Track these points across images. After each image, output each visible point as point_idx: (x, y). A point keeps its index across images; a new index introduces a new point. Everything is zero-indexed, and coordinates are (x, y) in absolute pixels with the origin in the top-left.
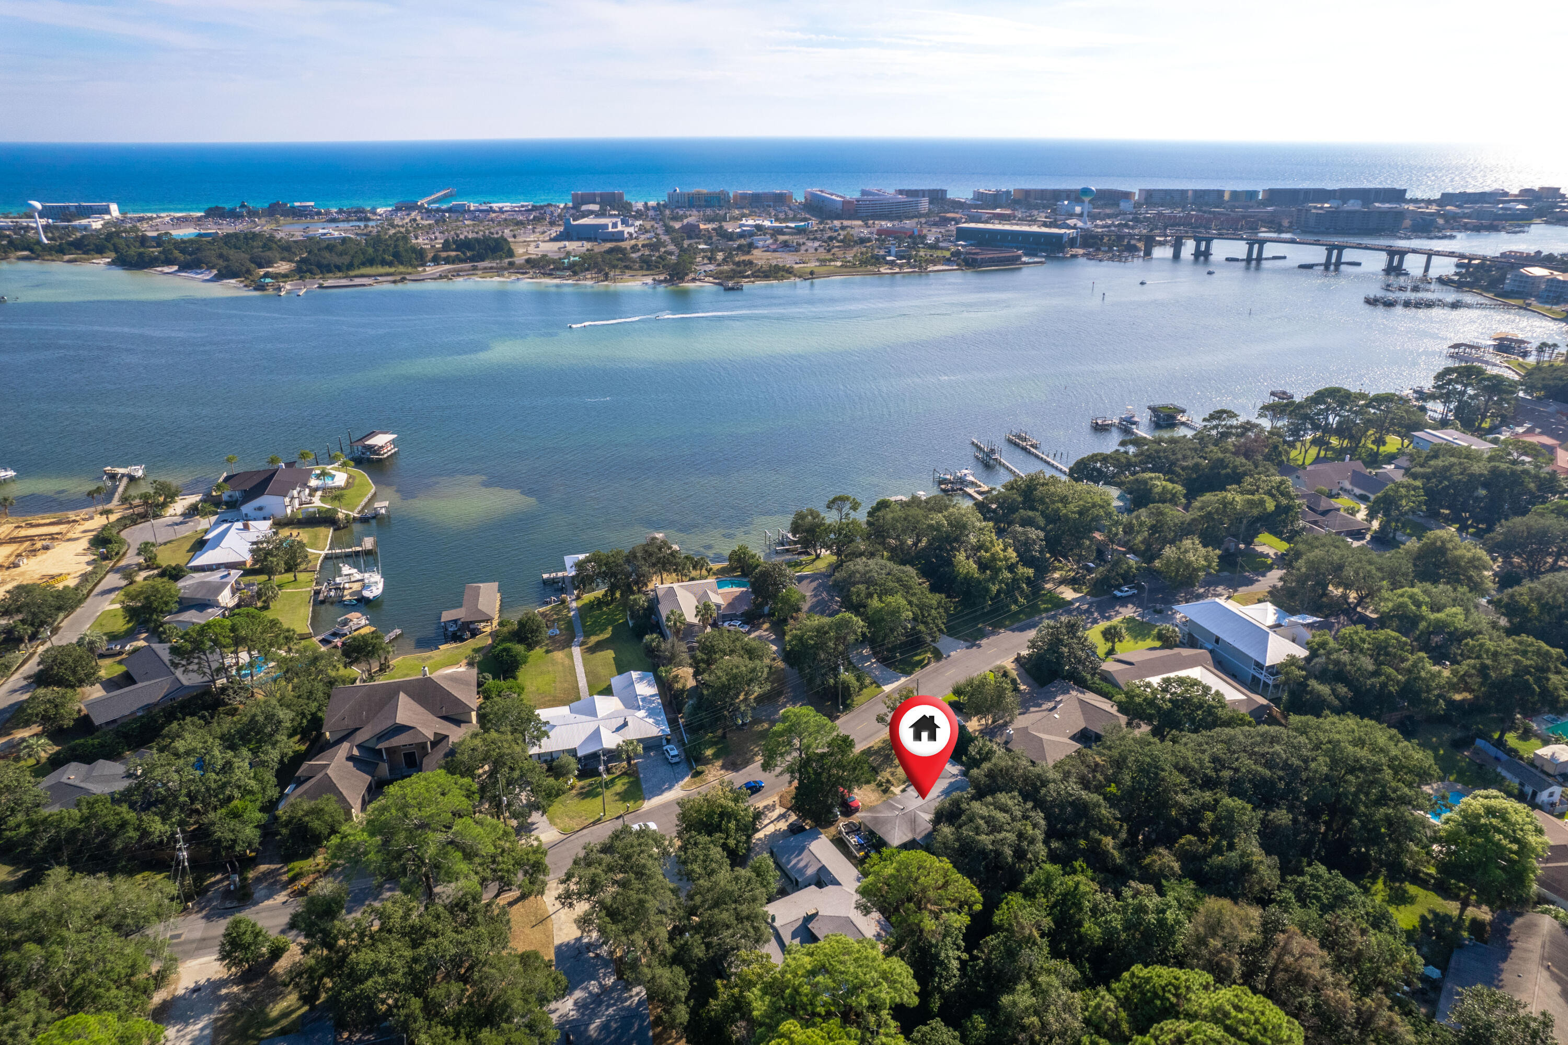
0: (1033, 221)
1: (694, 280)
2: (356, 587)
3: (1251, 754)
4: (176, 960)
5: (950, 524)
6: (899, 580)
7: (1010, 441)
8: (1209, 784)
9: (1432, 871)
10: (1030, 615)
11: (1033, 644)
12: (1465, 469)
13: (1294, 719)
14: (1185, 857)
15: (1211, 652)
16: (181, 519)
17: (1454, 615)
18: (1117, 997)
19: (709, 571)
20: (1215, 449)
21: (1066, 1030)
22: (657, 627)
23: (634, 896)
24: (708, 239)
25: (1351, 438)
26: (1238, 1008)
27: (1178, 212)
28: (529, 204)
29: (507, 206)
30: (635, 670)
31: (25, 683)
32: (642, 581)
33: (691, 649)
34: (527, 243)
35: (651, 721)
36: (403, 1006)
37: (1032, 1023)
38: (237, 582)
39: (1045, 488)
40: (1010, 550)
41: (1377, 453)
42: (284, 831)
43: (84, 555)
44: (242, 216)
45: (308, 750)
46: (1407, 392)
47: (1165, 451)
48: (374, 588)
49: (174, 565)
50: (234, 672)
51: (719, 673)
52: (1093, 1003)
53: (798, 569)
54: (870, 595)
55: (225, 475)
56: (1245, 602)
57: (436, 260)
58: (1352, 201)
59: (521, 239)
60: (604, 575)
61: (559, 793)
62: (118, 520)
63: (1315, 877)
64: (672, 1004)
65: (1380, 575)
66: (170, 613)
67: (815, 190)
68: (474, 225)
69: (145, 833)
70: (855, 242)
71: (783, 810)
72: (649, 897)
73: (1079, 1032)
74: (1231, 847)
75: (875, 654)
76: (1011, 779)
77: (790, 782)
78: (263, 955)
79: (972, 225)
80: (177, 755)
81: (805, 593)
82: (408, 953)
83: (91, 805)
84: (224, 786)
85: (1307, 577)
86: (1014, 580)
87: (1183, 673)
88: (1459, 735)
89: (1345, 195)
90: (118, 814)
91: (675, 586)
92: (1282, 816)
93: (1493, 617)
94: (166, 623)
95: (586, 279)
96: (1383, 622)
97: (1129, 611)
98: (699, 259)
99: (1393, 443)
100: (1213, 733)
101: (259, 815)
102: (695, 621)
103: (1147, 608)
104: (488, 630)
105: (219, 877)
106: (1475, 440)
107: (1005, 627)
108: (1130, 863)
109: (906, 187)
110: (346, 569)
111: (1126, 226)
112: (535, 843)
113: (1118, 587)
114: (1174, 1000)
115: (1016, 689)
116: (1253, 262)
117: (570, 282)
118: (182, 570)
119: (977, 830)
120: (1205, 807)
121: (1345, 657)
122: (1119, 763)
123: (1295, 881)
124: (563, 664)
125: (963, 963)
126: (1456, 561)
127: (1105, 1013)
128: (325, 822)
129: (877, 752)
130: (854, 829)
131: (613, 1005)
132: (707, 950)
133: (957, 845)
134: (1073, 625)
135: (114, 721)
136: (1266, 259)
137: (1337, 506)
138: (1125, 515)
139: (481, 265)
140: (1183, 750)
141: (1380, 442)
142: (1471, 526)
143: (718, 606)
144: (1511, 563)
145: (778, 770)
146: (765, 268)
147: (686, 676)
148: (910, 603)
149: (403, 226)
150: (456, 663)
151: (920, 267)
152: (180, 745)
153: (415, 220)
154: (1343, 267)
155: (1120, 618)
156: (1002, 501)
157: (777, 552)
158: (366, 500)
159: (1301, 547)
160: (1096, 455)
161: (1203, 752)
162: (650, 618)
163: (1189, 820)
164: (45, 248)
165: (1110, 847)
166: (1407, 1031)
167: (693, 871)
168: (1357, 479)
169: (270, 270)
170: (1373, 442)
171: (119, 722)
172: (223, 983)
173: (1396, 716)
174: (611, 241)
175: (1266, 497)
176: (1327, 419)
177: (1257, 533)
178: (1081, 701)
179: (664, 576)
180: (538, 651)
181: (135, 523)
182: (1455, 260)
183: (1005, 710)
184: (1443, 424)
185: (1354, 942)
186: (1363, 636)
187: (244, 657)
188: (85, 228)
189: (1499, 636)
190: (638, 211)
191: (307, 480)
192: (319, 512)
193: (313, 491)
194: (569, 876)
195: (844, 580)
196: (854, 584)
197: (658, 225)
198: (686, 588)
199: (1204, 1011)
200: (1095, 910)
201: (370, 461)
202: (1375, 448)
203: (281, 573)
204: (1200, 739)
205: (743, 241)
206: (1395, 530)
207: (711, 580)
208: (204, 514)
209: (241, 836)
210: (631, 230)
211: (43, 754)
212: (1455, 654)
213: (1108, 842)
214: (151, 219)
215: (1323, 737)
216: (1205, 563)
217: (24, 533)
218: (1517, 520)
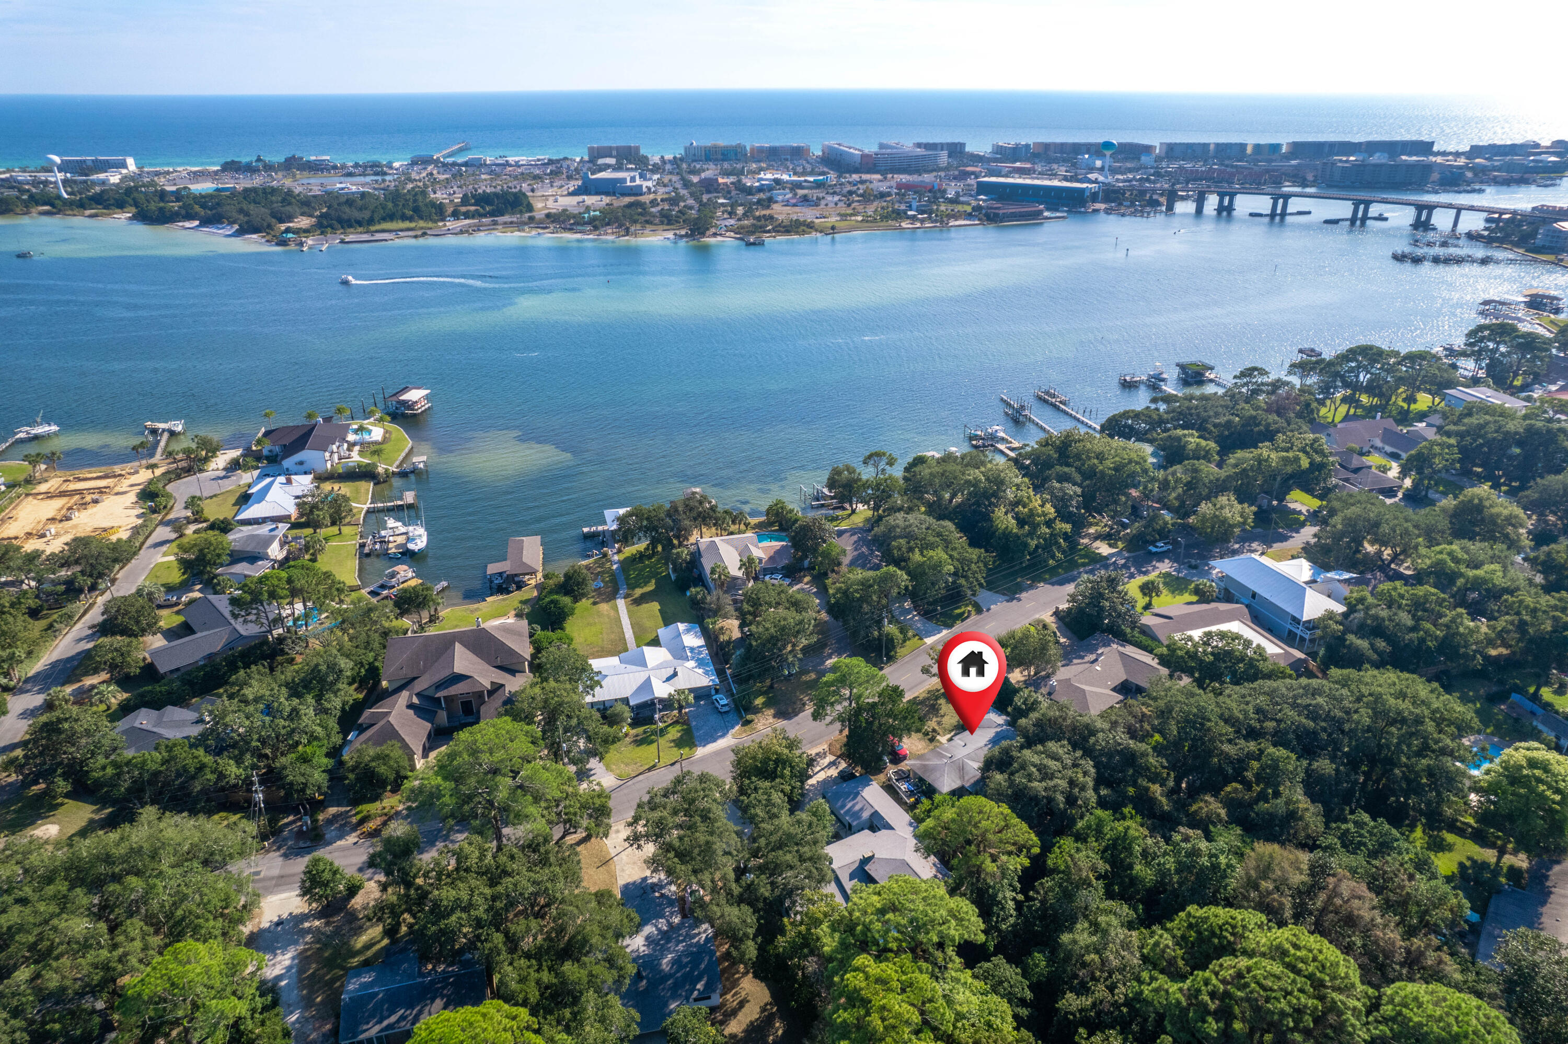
0: (1053, 175)
1: (715, 235)
2: (401, 540)
3: (1294, 706)
4: (258, 896)
5: (988, 479)
6: (939, 535)
7: (1040, 398)
8: (1253, 734)
9: (1471, 820)
10: (1067, 570)
11: (1073, 598)
12: (1500, 428)
13: (1335, 672)
14: (1231, 804)
15: (1247, 606)
16: (224, 473)
17: (1492, 572)
18: (1174, 937)
19: (747, 525)
20: (1247, 406)
21: (1125, 966)
22: (700, 580)
23: (702, 838)
24: (727, 193)
25: (1381, 395)
26: (1296, 947)
27: (1200, 167)
28: (545, 157)
29: (523, 159)
30: (682, 622)
31: (90, 632)
32: (682, 534)
33: (735, 602)
34: (546, 198)
35: (700, 671)
36: (486, 940)
37: (1093, 960)
38: (285, 536)
39: (1081, 444)
40: (1048, 506)
41: (1408, 411)
42: (351, 776)
43: (133, 508)
44: (259, 170)
45: (365, 699)
46: (1437, 350)
47: (1197, 407)
48: (418, 541)
49: (221, 518)
50: (291, 623)
51: (768, 625)
52: (1151, 941)
53: (835, 523)
54: (911, 550)
55: (263, 430)
56: (1279, 558)
57: (456, 215)
58: (1377, 155)
59: (539, 194)
60: (647, 529)
61: (616, 740)
62: (163, 474)
63: (1359, 824)
64: (741, 941)
65: (1417, 532)
66: (222, 565)
67: (832, 143)
68: (491, 179)
69: (221, 776)
70: (875, 196)
71: (832, 758)
72: (714, 839)
73: (1137, 969)
74: (1277, 794)
75: (915, 608)
76: (1060, 728)
77: (841, 731)
78: (340, 892)
79: (993, 179)
80: (246, 702)
81: (846, 547)
82: (488, 891)
83: (169, 749)
84: (293, 731)
85: (1343, 534)
86: (1051, 535)
87: (1224, 627)
88: (1495, 689)
89: (1372, 147)
90: (196, 757)
91: (717, 539)
92: (1325, 766)
93: (1529, 574)
94: (219, 575)
95: (606, 234)
96: (1419, 578)
97: (1165, 566)
98: (719, 214)
99: (1424, 401)
100: (1255, 685)
101: (325, 760)
102: (739, 574)
103: (1184, 564)
104: (533, 582)
105: (291, 818)
106: (1507, 397)
107: (1045, 581)
108: (1177, 810)
109: (924, 141)
110: (391, 523)
111: (1148, 180)
112: (596, 788)
113: (1153, 543)
114: (1232, 939)
115: (1057, 642)
116: (1277, 217)
117: (591, 236)
118: (230, 524)
119: (1030, 777)
120: (1250, 756)
121: (1384, 613)
122: (1164, 714)
123: (1339, 828)
124: (609, 617)
125: (1019, 905)
126: (1493, 519)
127: (1163, 951)
128: (391, 767)
129: (922, 702)
130: (904, 776)
131: (682, 941)
132: (773, 890)
133: (1010, 791)
134: (1114, 580)
135: (178, 670)
136: (1291, 214)
137: (1368, 464)
138: (1162, 472)
139: (500, 219)
140: (1228, 701)
141: (1411, 399)
142: (1504, 484)
143: (760, 560)
144: (1546, 522)
145: (828, 719)
146: (786, 223)
147: (731, 627)
148: (951, 557)
149: (420, 181)
150: (505, 615)
151: (942, 222)
152: (249, 693)
153: (431, 174)
154: (1369, 222)
155: (1156, 573)
156: (1035, 457)
157: (812, 507)
158: (403, 454)
159: (1336, 504)
160: (1128, 412)
161: (1247, 703)
162: (691, 571)
163: (1234, 769)
164: (65, 202)
165: (1158, 795)
166: (1455, 970)
167: (757, 815)
168: (1389, 436)
169: (291, 225)
170: (1404, 400)
171: (183, 671)
172: (304, 917)
173: (1433, 670)
174: (629, 195)
175: (1301, 455)
176: (1357, 376)
177: (1288, 490)
178: (1122, 655)
179: (704, 530)
180: (585, 603)
181: (179, 477)
182: (1485, 215)
183: (1048, 662)
184: (1475, 382)
185: (1404, 886)
186: (1402, 592)
187: (299, 607)
188: (103, 182)
189: (1536, 593)
190: (654, 165)
191: (346, 435)
192: (359, 466)
193: (351, 445)
194: (636, 820)
195: (884, 535)
196: (895, 538)
197: (675, 178)
198: (727, 542)
199: (1262, 949)
200: (1145, 853)
201: (404, 416)
202: (1405, 406)
203: (327, 526)
204: (1243, 691)
205: (762, 196)
206: (1428, 488)
207: (749, 534)
208: (247, 468)
209: (311, 780)
210: (650, 184)
211: (113, 700)
212: (1492, 611)
213: (1156, 790)
214: (168, 173)
215: (1365, 690)
216: (1241, 520)
217: (73, 486)
218: (1551, 478)
